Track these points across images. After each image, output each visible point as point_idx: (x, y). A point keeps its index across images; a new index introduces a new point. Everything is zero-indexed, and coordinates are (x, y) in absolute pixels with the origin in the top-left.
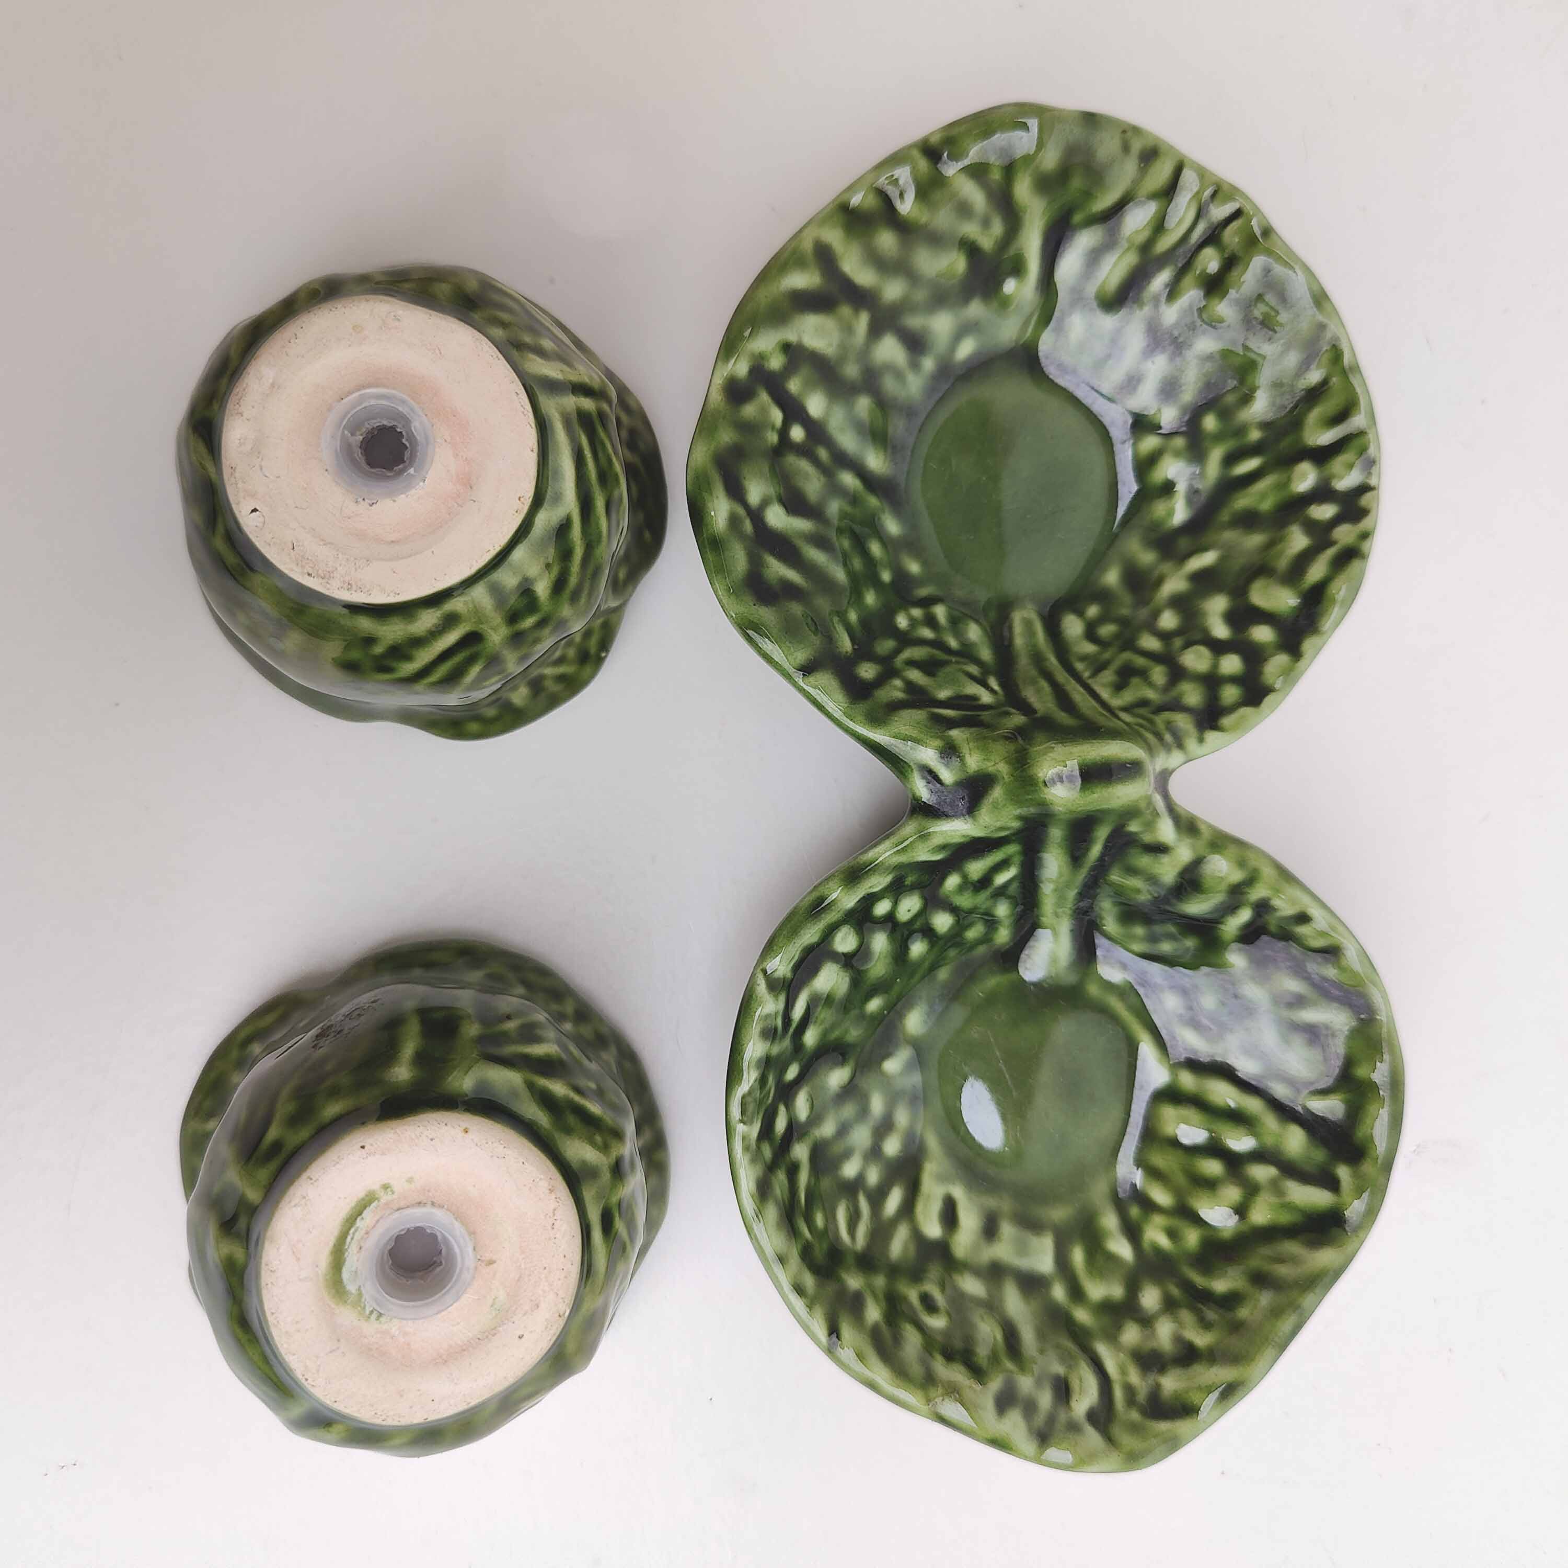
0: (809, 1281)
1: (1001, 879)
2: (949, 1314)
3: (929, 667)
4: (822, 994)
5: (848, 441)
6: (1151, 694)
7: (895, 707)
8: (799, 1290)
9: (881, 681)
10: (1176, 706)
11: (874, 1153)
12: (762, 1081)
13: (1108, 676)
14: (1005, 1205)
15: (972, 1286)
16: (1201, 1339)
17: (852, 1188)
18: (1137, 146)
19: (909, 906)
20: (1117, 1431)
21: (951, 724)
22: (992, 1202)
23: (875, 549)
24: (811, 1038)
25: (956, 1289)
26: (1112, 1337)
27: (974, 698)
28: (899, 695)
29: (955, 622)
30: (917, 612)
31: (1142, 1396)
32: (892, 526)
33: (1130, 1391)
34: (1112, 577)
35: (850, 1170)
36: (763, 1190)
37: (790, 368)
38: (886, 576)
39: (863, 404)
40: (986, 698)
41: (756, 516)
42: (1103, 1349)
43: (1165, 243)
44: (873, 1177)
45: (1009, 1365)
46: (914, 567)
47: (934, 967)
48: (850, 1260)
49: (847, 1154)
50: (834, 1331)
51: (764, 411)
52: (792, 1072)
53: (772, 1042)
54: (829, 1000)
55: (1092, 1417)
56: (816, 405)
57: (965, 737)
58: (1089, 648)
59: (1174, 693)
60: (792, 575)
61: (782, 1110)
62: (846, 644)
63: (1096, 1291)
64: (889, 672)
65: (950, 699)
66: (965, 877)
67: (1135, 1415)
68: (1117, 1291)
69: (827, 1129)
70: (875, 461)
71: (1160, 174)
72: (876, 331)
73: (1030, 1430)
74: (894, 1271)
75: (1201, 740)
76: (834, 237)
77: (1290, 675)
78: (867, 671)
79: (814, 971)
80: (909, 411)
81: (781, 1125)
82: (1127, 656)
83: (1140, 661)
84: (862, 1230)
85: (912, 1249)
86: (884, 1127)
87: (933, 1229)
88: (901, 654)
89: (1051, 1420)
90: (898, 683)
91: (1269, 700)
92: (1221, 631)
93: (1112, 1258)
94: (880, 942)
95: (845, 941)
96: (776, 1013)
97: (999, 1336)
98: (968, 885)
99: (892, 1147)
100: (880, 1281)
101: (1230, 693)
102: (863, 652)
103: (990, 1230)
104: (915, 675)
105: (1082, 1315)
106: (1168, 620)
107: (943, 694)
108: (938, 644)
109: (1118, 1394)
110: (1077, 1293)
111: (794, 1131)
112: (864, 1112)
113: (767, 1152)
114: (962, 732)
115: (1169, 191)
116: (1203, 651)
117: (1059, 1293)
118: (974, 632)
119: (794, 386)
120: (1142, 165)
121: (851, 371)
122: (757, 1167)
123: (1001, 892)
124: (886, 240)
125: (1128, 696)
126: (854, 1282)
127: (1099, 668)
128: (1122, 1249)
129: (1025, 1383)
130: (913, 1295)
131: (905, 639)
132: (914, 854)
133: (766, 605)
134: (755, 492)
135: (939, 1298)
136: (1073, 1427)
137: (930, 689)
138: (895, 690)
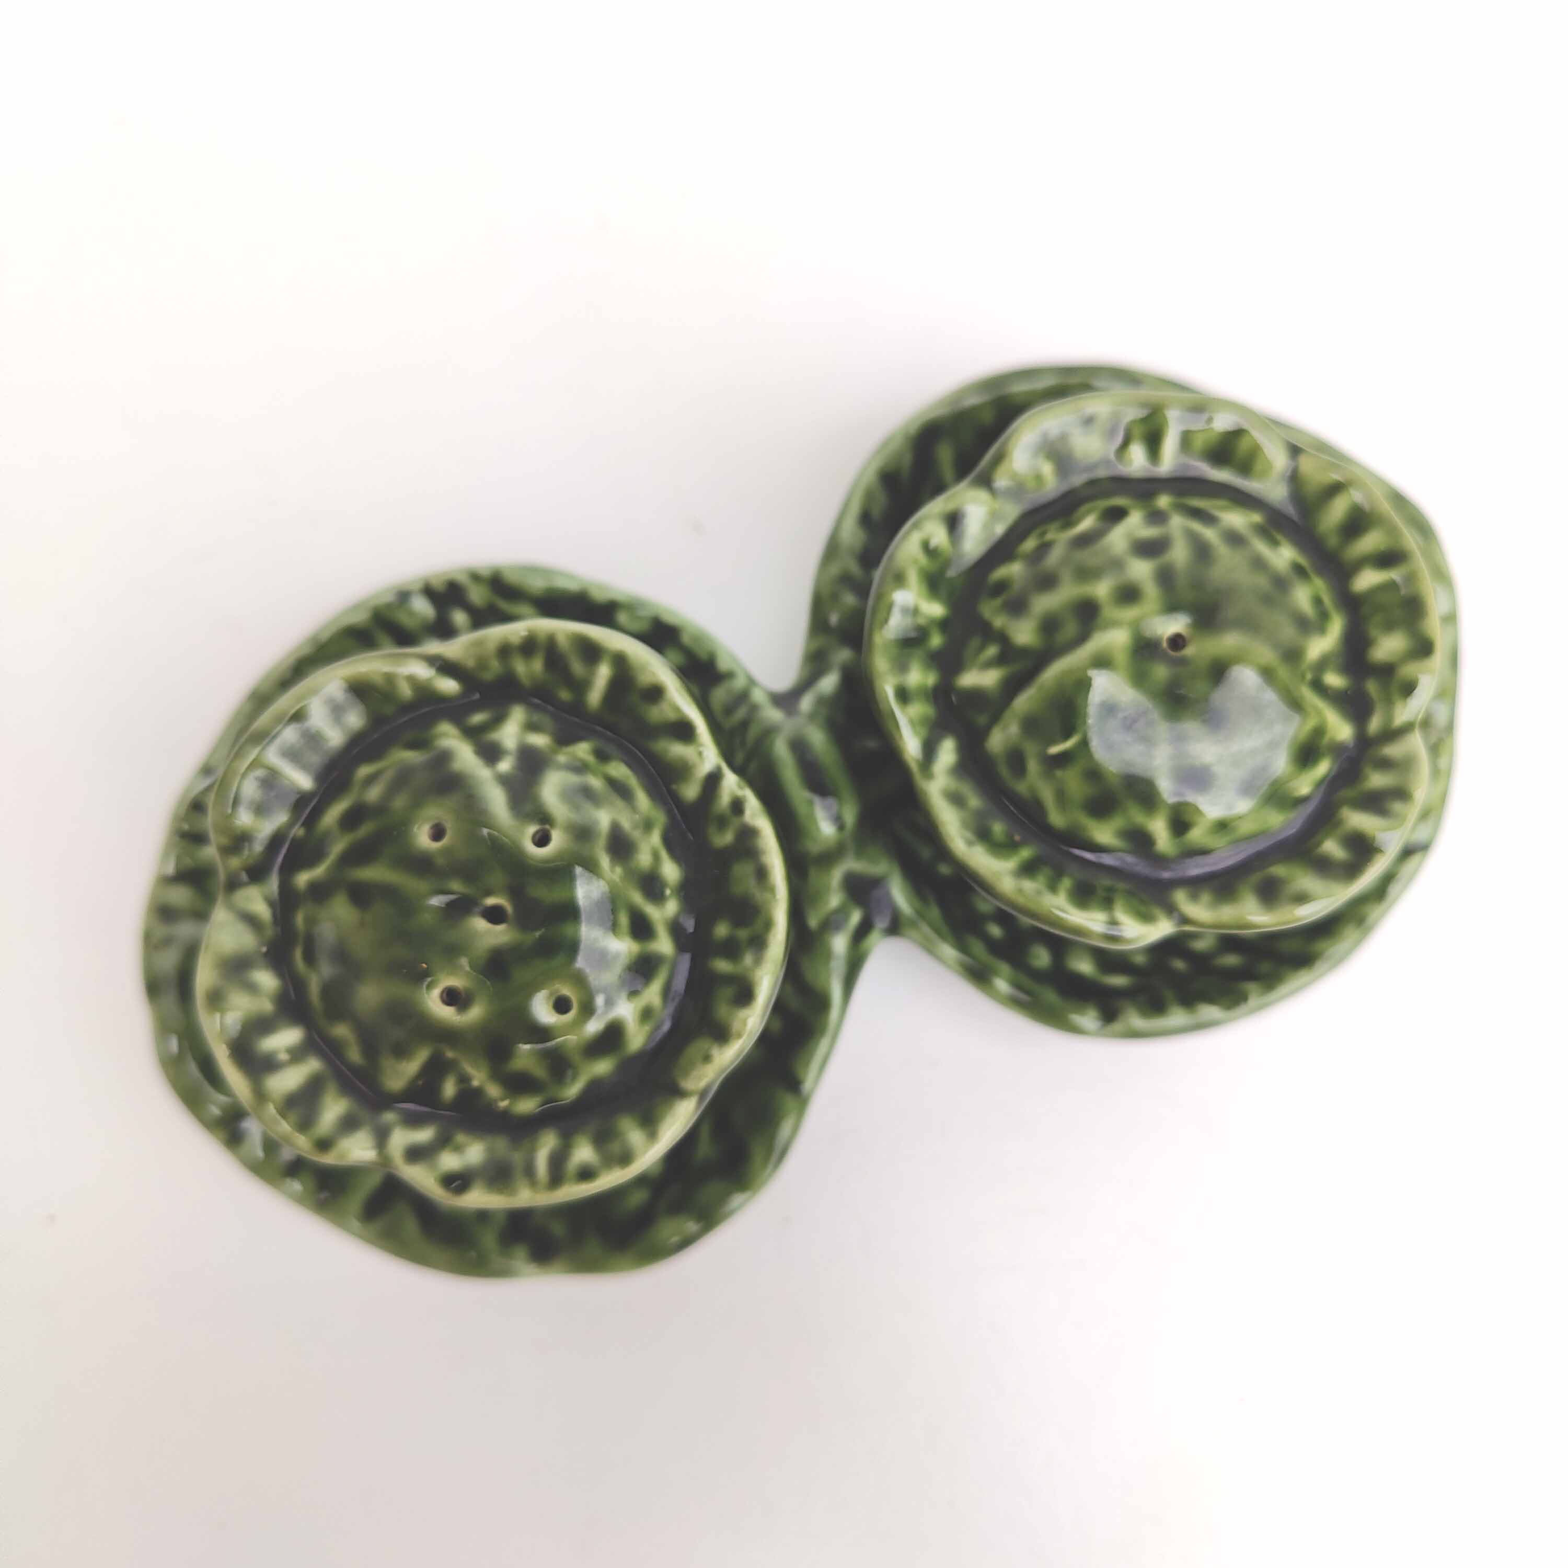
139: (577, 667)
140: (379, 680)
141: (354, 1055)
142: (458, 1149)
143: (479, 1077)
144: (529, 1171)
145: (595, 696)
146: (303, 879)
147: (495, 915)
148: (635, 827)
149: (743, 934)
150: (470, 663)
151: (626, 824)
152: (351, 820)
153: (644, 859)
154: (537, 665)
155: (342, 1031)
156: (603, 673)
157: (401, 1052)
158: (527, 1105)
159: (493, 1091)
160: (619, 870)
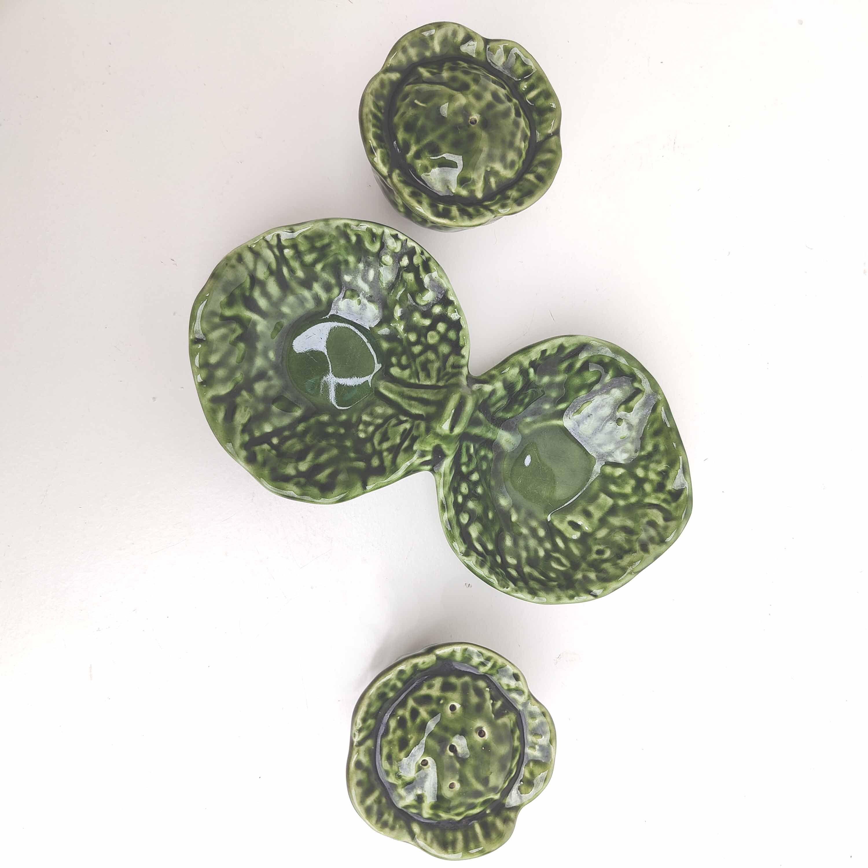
0: (571, 592)
1: (472, 450)
2: (607, 547)
3: (385, 438)
4: (478, 536)
5: (286, 421)
6: (436, 365)
7: (394, 461)
8: (572, 597)
9: (382, 460)
10: (446, 358)
11: (540, 541)
12: (497, 574)
13: (422, 375)
14: (583, 504)
15: (602, 533)
16: (662, 467)
17: (548, 556)
18: (234, 262)
19: (464, 488)
20: (675, 514)
21: (410, 447)
22: (579, 508)
23: (330, 430)
24: (490, 547)
25: (600, 539)
26: (645, 495)
27: (405, 430)
28: (390, 457)
29: (371, 414)
30: (361, 427)
31: (669, 497)
32: (325, 418)
33: (665, 500)
34: (385, 345)
35: (542, 553)
36: (533, 592)
37: (251, 434)
38: (342, 431)
39: (275, 408)
40: (407, 426)
41: (300, 474)
42: (647, 500)
43: (274, 266)
44: (548, 546)
45: (635, 538)
46: (344, 417)
47: (489, 486)
48: (571, 571)
49: (536, 551)
50: (589, 592)
51: (263, 451)
52: (499, 559)
53: (486, 564)
54: (481, 534)
55: (666, 519)
56: (268, 428)
57: (418, 446)
58: (407, 372)
59: (441, 355)
60: (327, 472)
61: (509, 570)
62: (361, 464)
63: (628, 489)
64: (380, 454)
65: (401, 439)
66: (464, 464)
67: (674, 505)
68: (632, 482)
69: (524, 554)
70: (298, 413)
71: (249, 257)
72: (251, 390)
73: (658, 544)
74: (583, 557)
75: (463, 357)
76: (211, 393)
77: (458, 310)
78: (375, 462)
79: (469, 535)
80: (285, 388)
81: (514, 573)
82: (418, 361)
83: (422, 358)
84: (564, 561)
85: (579, 546)
86: (533, 532)
87: (576, 535)
88: (375, 444)
89: (659, 534)
90: (385, 454)
91: (462, 322)
92: (427, 322)
93: (621, 476)
94: (471, 505)
95: (465, 519)
96: (477, 557)
97: (623, 534)
98: (467, 465)
99: (542, 533)
100: (584, 565)
101: (452, 335)
102: (367, 459)
103: (588, 515)
104: (385, 445)
105: (633, 500)
106: (413, 337)
107: (398, 440)
108: (378, 427)
109: (664, 505)
110: (625, 496)
111: (518, 568)
112: (525, 538)
113: (521, 584)
114: (416, 445)
115: (257, 255)
116: (430, 333)
117: (621, 503)
118: (379, 410)
119: (257, 434)
120: (242, 263)
121: (261, 407)
122: (524, 591)
123: (476, 451)
124: (221, 373)
125: (434, 374)
126: (579, 576)
127: (417, 375)
128: (619, 471)
129: (643, 536)
130: (594, 556)
131: (370, 438)
132: (448, 481)
133: (335, 489)
134: (290, 471)
135: (601, 547)
136: (666, 528)
137: (394, 443)
138: (388, 458)
139: (375, 808)
140: (435, 845)
141: (517, 733)
142: (508, 685)
143: (489, 702)
144: (494, 666)
145: (376, 794)
146: (497, 797)
147: (453, 749)
148: (394, 745)
149: (387, 690)
150: (405, 831)
151: (396, 749)
152: (472, 806)
153: (399, 733)
154: (386, 817)
155: (516, 743)
156: (369, 801)
157: (505, 725)
158: (482, 684)
159: (487, 696)
160: (409, 736)
